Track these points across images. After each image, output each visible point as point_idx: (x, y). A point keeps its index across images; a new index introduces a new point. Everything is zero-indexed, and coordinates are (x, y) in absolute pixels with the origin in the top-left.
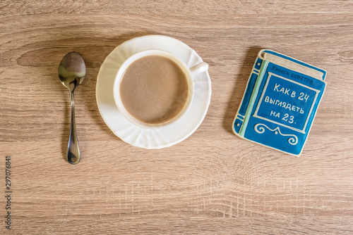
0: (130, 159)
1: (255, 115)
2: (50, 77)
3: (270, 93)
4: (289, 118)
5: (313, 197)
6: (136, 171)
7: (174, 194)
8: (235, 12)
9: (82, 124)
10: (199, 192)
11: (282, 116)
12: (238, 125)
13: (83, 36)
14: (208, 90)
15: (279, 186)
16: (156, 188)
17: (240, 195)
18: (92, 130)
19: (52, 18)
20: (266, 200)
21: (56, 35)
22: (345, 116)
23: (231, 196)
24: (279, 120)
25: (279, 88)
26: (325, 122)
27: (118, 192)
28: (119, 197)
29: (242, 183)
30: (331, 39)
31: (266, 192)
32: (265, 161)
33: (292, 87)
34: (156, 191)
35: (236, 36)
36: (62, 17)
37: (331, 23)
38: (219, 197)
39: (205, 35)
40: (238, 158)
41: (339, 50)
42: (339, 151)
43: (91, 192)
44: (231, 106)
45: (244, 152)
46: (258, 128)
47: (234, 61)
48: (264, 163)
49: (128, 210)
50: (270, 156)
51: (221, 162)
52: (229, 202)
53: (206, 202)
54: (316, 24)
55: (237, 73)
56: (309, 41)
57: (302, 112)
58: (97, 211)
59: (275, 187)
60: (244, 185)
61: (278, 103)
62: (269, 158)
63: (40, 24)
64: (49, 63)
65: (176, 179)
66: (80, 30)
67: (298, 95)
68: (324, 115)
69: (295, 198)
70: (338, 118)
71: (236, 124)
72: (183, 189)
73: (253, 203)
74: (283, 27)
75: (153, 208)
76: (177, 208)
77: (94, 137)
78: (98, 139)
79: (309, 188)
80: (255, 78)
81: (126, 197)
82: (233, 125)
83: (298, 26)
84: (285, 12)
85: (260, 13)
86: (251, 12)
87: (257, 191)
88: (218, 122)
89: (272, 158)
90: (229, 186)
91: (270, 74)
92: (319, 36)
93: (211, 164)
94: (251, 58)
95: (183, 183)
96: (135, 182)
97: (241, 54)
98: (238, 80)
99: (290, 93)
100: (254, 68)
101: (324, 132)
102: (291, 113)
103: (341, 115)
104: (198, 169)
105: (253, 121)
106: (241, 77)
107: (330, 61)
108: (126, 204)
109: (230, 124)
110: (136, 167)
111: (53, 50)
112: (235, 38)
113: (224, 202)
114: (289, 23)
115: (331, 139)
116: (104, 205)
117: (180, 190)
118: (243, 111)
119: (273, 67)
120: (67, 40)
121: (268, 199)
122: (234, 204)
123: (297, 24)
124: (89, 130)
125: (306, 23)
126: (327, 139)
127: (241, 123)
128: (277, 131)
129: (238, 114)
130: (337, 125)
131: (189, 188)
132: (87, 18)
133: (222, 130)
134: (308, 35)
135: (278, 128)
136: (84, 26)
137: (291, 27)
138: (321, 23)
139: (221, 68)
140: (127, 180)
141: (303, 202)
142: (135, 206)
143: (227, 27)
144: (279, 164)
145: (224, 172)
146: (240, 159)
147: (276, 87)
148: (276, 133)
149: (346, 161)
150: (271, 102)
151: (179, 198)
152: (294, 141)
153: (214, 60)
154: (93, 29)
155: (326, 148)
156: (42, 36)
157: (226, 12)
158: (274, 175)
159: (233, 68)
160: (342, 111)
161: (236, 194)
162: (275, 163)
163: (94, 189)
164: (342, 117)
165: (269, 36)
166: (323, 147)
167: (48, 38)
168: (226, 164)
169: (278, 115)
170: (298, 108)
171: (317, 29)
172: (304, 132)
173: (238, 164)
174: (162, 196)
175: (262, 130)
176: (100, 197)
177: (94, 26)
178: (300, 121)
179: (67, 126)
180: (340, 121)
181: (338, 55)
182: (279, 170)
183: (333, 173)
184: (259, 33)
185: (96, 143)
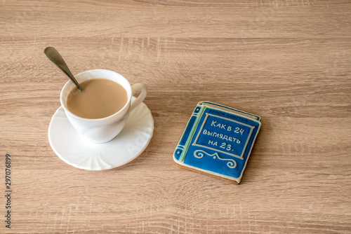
0: (72, 185)
1: (194, 144)
4: (226, 146)
5: (258, 222)
6: (76, 195)
7: (112, 217)
8: (178, 82)
9: (31, 157)
10: (137, 215)
11: (219, 144)
12: (179, 153)
13: (46, 95)
15: (222, 212)
16: (94, 210)
17: (181, 219)
18: (40, 161)
19: (24, 84)
20: (209, 224)
21: (24, 95)
22: (283, 154)
23: (171, 219)
24: (218, 147)
25: (216, 124)
26: (265, 158)
27: (55, 213)
28: (55, 218)
29: (184, 208)
30: (264, 100)
31: (209, 217)
32: (207, 189)
33: (228, 123)
34: (95, 213)
35: (178, 97)
36: (32, 84)
37: (262, 90)
38: (159, 220)
39: (151, 96)
40: (180, 186)
41: (271, 107)
42: (281, 182)
43: (28, 213)
45: (186, 181)
46: (197, 154)
48: (206, 191)
49: (62, 230)
51: (162, 189)
52: (168, 225)
53: (145, 225)
54: (249, 90)
56: (244, 101)
57: (239, 142)
58: (30, 230)
59: (217, 212)
60: (186, 210)
61: (215, 135)
62: (211, 187)
63: (13, 88)
64: (14, 113)
65: (116, 203)
66: (45, 92)
67: (233, 129)
69: (240, 223)
70: (277, 155)
71: (176, 152)
72: (122, 212)
73: (195, 227)
74: (220, 92)
75: (88, 228)
76: (114, 229)
77: (41, 167)
78: (44, 168)
79: (253, 214)
80: (194, 119)
81: (62, 218)
82: (174, 154)
83: (233, 91)
84: (220, 82)
85: (200, 83)
86: (193, 82)
87: (199, 215)
89: (214, 186)
90: (170, 210)
92: (252, 97)
93: (151, 190)
95: (122, 207)
96: (74, 205)
99: (226, 127)
100: (193, 113)
101: (265, 166)
102: (228, 143)
103: (279, 153)
104: (139, 195)
105: (191, 149)
108: (61, 225)
110: (77, 192)
111: (19, 104)
112: (178, 99)
113: (164, 225)
114: (225, 89)
115: (272, 173)
116: (38, 225)
117: (119, 213)
119: (210, 111)
121: (211, 223)
122: (174, 227)
124: (37, 161)
125: (240, 89)
126: (268, 172)
127: (181, 151)
128: (216, 156)
129: (178, 145)
130: (276, 162)
131: (128, 212)
132: (52, 85)
134: (243, 96)
135: (216, 154)
136: (49, 89)
137: (227, 91)
138: (253, 90)
139: (165, 118)
140: (66, 203)
141: (248, 227)
142: (70, 227)
143: (171, 91)
144: (220, 192)
145: (165, 198)
146: (182, 187)
147: (213, 123)
148: (214, 157)
149: (289, 191)
150: (209, 134)
151: (117, 221)
152: (232, 164)
153: (159, 112)
155: (268, 179)
156: (12, 96)
157: (170, 82)
158: (216, 202)
160: (280, 151)
161: (177, 218)
162: (216, 191)
163: (31, 210)
164: (280, 155)
165: (208, 97)
166: (265, 178)
168: (167, 191)
169: (216, 144)
170: (235, 139)
171: (250, 93)
172: (241, 158)
173: (180, 191)
174: (99, 217)
175: (200, 156)
176: (36, 217)
179: (17, 158)
180: (279, 158)
181: (271, 111)
182: (222, 198)
183: (277, 201)
184: (199, 95)
185: (42, 171)
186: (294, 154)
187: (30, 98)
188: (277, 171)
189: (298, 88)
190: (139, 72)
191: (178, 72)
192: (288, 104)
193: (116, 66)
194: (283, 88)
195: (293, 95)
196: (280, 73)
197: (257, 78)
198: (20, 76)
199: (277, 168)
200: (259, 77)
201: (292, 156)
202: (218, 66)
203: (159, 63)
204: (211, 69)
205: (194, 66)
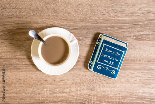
0: (45, 79)
1: (97, 62)
2: (12, 44)
3: (104, 52)
4: (111, 63)
5: (121, 97)
6: (47, 85)
7: (63, 95)
8: (90, 18)
9: (25, 64)
10: (73, 94)
11: (109, 62)
12: (90, 66)
13: (26, 27)
14: (78, 51)
15: (107, 92)
16: (56, 92)
17: (91, 95)
18: (29, 67)
19: (13, 19)
20: (102, 97)
21: (15, 27)
22: (135, 62)
23: (87, 95)
24: (107, 64)
25: (108, 50)
26: (127, 65)
27: (39, 93)
28: (40, 95)
29: (92, 90)
30: (130, 30)
31: (102, 94)
32: (101, 81)
33: (113, 50)
34: (55, 93)
35: (90, 28)
36: (17, 19)
37: (130, 23)
38: (82, 96)
39: (77, 28)
40: (90, 79)
41: (133, 35)
42: (133, 77)
43: (28, 93)
44: (87, 58)
45: (93, 77)
46: (99, 67)
47: (89, 39)
48: (101, 82)
49: (44, 101)
50: (103, 79)
51: (83, 81)
52: (86, 98)
53: (77, 98)
54: (124, 23)
55: (90, 44)
56: (121, 31)
57: (117, 60)
58: (30, 101)
59: (105, 92)
60: (93, 91)
61: (107, 57)
62: (103, 80)
63: (8, 22)
64: (12, 38)
65: (64, 88)
66: (25, 25)
67: (115, 53)
68: (126, 62)
69: (114, 97)
70: (132, 63)
71: (89, 65)
72: (67, 93)
73: (96, 99)
74: (110, 25)
75: (54, 100)
76: (64, 100)
77: (30, 70)
78: (32, 71)
79: (120, 93)
80: (97, 46)
81: (43, 95)
82: (88, 66)
84: (111, 18)
85: (100, 18)
86: (97, 18)
87: (98, 94)
88: (82, 64)
89: (105, 80)
90: (86, 91)
91: (104, 44)
92: (125, 29)
93: (79, 82)
94: (96, 38)
95: (67, 90)
96: (47, 89)
97: (92, 36)
98: (90, 47)
99: (112, 52)
100: (97, 42)
101: (127, 69)
102: (112, 61)
103: (134, 62)
104: (73, 84)
105: (96, 64)
106: (92, 45)
107: (130, 39)
108: (43, 98)
109: (87, 65)
110: (47, 83)
111: (13, 33)
112: (90, 29)
113: (84, 98)
114: (112, 23)
115: (130, 72)
116: (34, 99)
117: (66, 93)
118: (92, 60)
119: (105, 42)
120: (19, 29)
121: (103, 97)
122: (88, 99)
123: (115, 23)
124: (28, 67)
125: (119, 23)
126: (128, 72)
127: (92, 65)
128: (107, 68)
129: (90, 61)
130: (132, 66)
131: (69, 92)
132: (28, 20)
133: (84, 68)
134: (120, 28)
135: (107, 67)
136: (26, 23)
137: (113, 24)
138: (125, 23)
139: (84, 41)
140: (43, 88)
141: (117, 99)
142: (46, 99)
143: (86, 24)
144: (107, 82)
145: (84, 86)
146: (91, 80)
147: (106, 50)
148: (106, 69)
149: (135, 81)
150: (104, 56)
151: (65, 96)
152: (113, 73)
153: (81, 38)
154: (30, 25)
155: (127, 76)
156: (9, 27)
157: (86, 18)
158: (105, 87)
159: (88, 41)
160: (134, 61)
161: (89, 95)
162: (106, 82)
163: (29, 92)
164: (134, 63)
165: (104, 28)
166: (126, 75)
167: (11, 28)
168: (85, 82)
169: (107, 62)
170: (115, 59)
171: (124, 26)
172: (117, 69)
173: (90, 82)
174: (58, 95)
175: (100, 68)
176: (32, 95)
177: (31, 23)
178: (116, 64)
179: (19, 65)
180: (133, 64)
181: (133, 37)
182: (107, 85)
183: (130, 87)
184: (99, 27)
185: (31, 72)
186: (140, 62)
187: (18, 29)
188: (131, 71)
189: (147, 22)
190: (70, 11)
191: (89, 10)
192: (141, 33)
193: (58, 6)
194: (140, 22)
195: (144, 27)
196: (140, 12)
197: (128, 15)
198: (10, 14)
199: (132, 70)
200: (130, 14)
201: (139, 63)
202: (109, 6)
203: (80, 4)
204: (106, 9)
205: (98, 7)
